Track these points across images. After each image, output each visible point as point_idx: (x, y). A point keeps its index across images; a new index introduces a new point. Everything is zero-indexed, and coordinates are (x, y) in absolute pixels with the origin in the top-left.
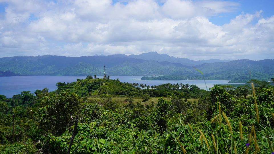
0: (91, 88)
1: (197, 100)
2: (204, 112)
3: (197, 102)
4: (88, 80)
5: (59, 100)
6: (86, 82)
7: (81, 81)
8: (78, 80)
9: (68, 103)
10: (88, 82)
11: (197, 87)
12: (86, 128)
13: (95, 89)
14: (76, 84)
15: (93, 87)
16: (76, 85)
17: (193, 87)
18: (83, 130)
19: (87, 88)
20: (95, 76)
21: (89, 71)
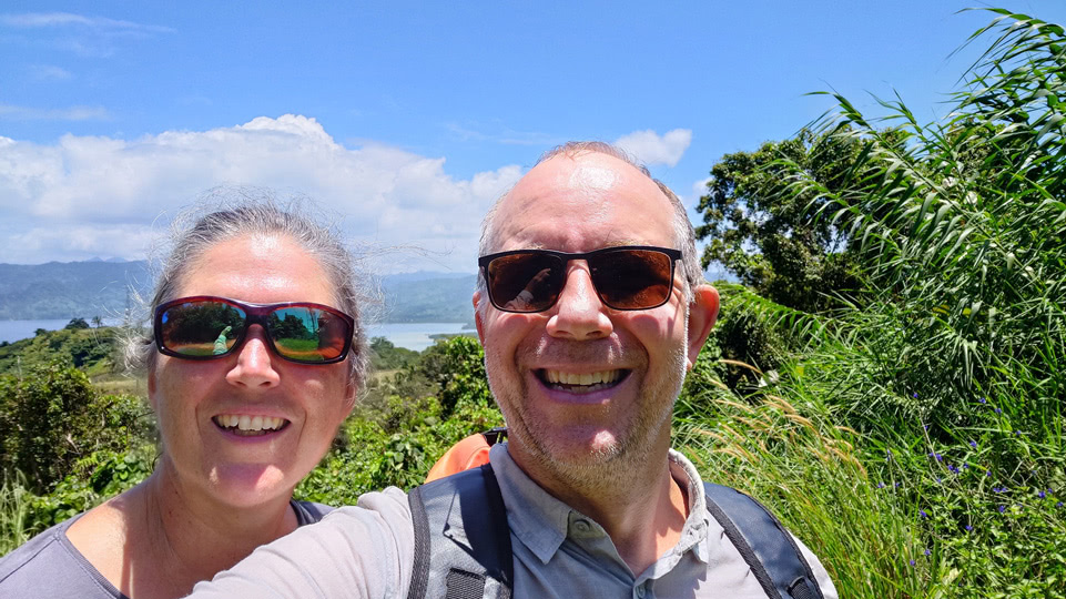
0: (84, 354)
1: (391, 374)
2: (432, 402)
3: (392, 380)
4: (73, 333)
5: (29, 390)
6: (66, 338)
7: (49, 335)
8: (39, 332)
9: (59, 398)
10: (72, 336)
11: (388, 343)
12: (137, 463)
13: (98, 357)
14: (32, 343)
15: (92, 352)
16: (31, 348)
17: (377, 343)
18: (126, 469)
19: (69, 354)
20: (97, 320)
21: (72, 304)
